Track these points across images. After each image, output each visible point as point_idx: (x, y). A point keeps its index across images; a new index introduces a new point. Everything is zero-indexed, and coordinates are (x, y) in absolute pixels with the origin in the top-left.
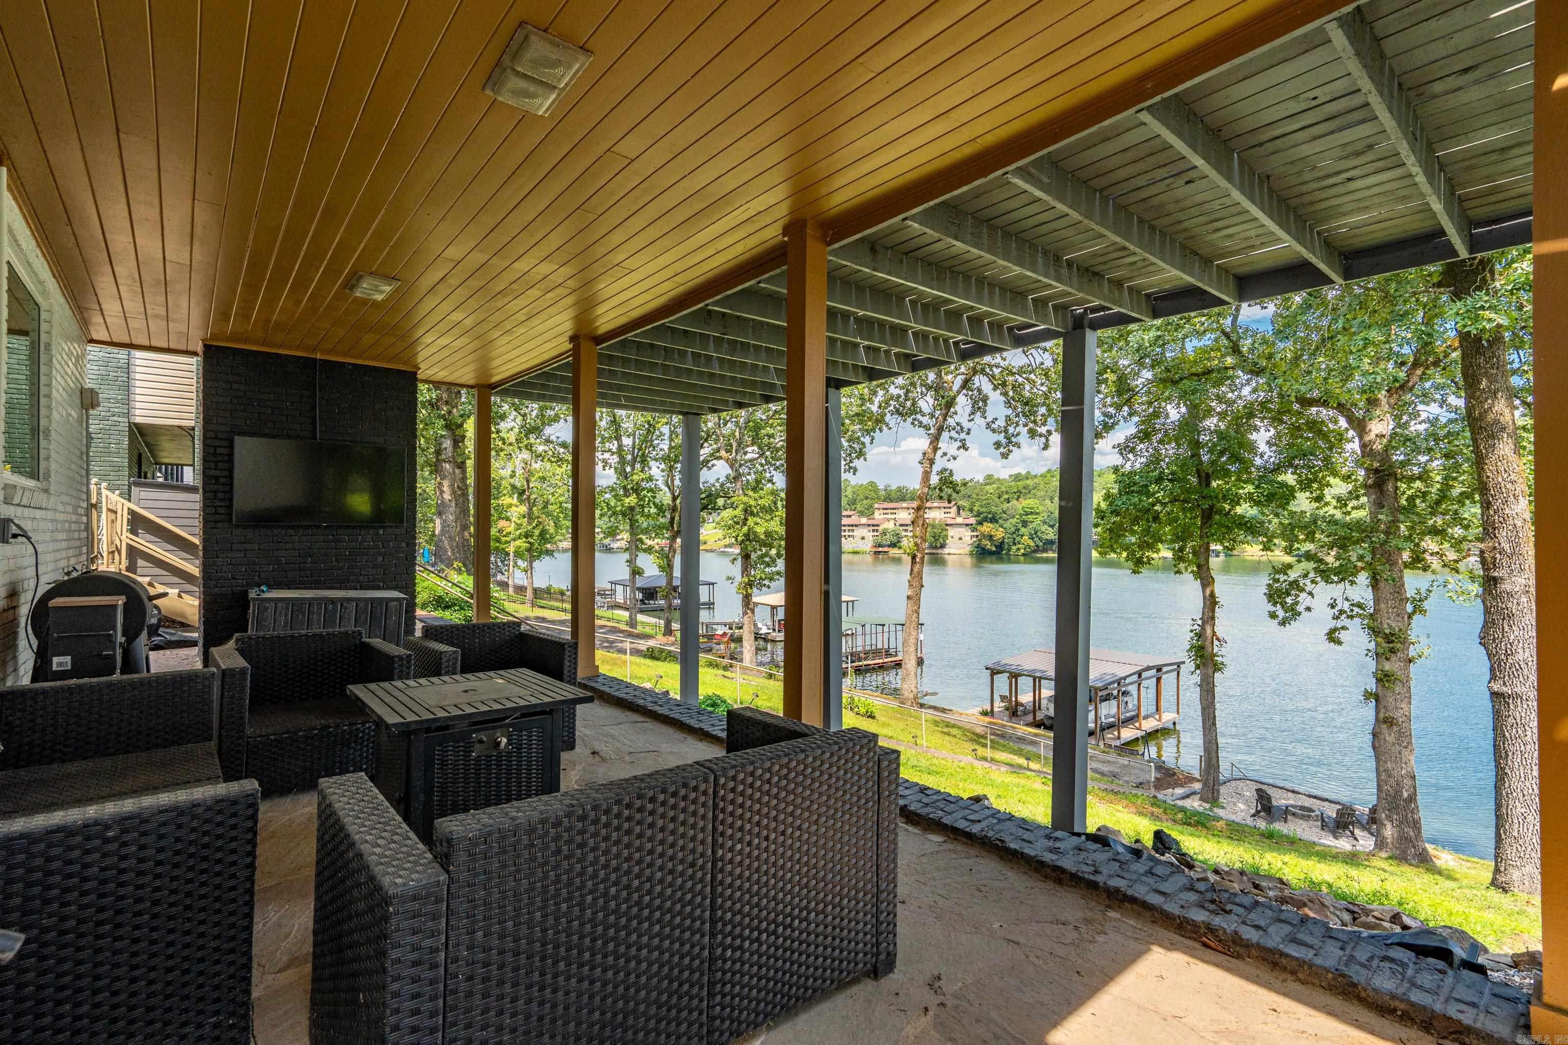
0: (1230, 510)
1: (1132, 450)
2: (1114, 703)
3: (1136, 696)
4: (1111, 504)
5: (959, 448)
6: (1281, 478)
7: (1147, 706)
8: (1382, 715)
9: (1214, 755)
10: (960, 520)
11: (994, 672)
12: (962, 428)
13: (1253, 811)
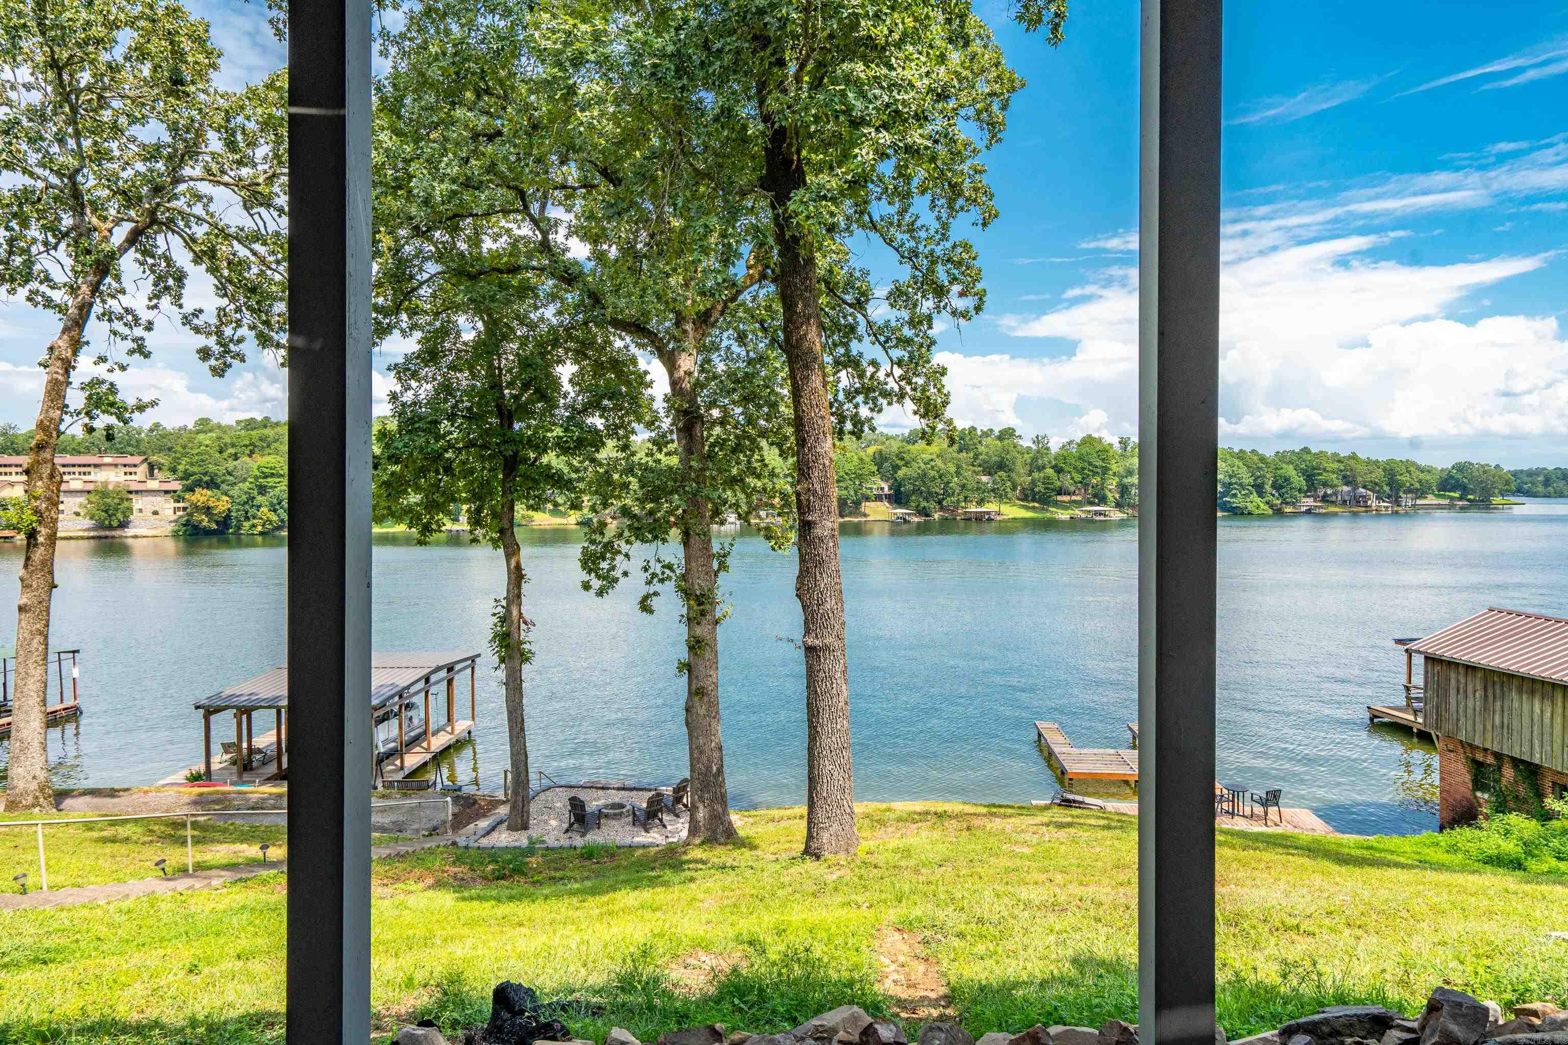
0: (536, 459)
1: (415, 375)
2: (395, 722)
3: (422, 708)
4: (387, 446)
5: (131, 352)
6: (589, 421)
7: (437, 718)
8: (694, 687)
9: (522, 768)
10: (153, 485)
11: (210, 711)
12: (136, 319)
13: (565, 826)
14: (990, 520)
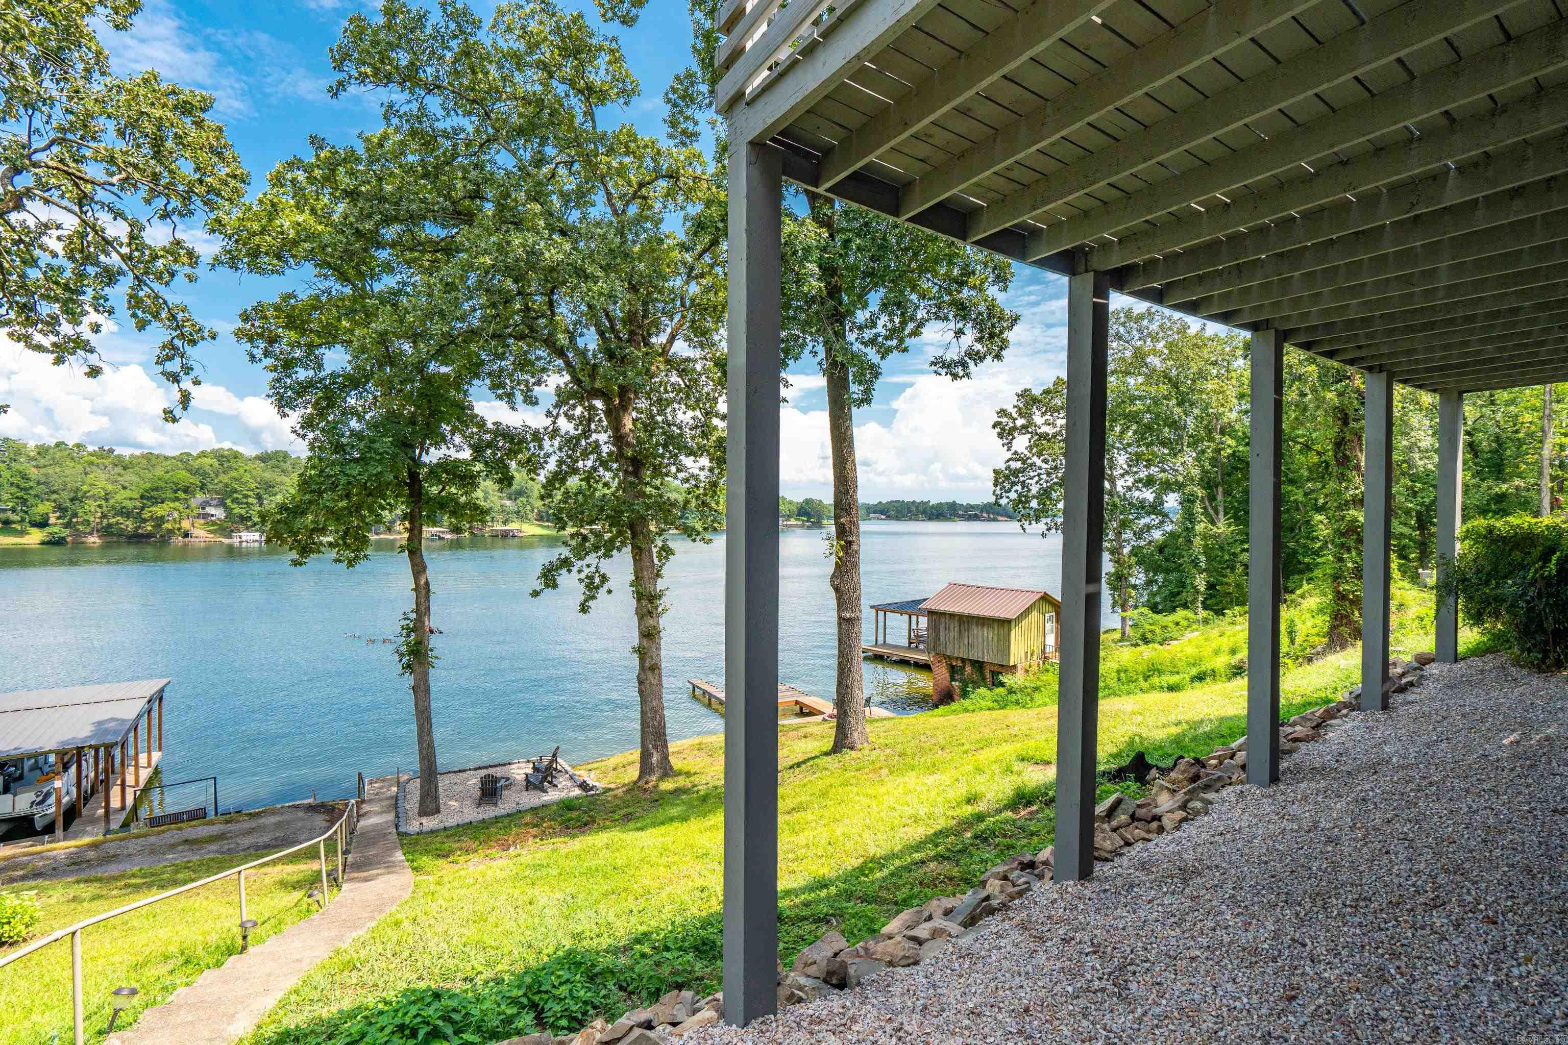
14: (513, 536)
